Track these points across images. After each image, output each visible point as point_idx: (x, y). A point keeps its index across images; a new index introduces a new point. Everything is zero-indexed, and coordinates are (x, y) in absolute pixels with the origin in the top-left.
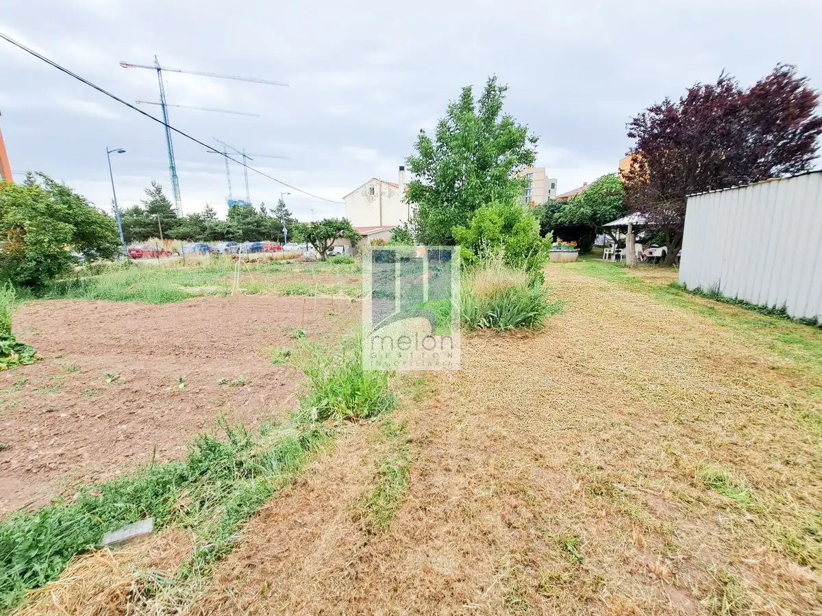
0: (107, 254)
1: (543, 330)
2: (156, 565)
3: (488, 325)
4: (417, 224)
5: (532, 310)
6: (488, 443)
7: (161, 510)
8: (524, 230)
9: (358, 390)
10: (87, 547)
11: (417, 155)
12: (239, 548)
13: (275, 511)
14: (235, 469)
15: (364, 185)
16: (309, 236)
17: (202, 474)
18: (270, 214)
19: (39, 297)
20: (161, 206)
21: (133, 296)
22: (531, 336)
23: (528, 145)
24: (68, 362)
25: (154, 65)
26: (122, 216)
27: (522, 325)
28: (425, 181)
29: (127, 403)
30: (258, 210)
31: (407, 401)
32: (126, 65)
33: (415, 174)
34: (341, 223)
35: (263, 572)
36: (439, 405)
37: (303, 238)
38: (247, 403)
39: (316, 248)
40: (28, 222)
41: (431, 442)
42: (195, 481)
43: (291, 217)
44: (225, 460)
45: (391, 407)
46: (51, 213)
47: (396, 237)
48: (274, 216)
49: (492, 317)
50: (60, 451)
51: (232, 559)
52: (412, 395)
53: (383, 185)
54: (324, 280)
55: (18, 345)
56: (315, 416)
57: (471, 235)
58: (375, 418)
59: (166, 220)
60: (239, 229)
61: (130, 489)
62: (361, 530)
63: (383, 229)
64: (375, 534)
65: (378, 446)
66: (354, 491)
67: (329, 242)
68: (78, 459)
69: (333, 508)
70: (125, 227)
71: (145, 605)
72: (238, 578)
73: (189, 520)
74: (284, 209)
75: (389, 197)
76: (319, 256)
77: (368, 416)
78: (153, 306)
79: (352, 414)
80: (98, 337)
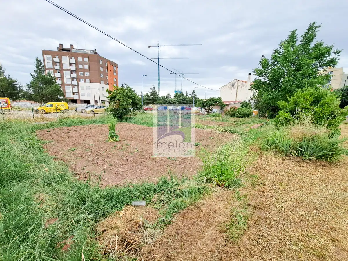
0: (139, 109)
1: (338, 164)
2: (146, 218)
3: (297, 155)
4: (255, 100)
5: (330, 151)
6: (296, 220)
7: (148, 199)
8: (328, 104)
9: (224, 174)
10: (129, 204)
11: (260, 67)
12: (173, 224)
13: (187, 214)
14: (173, 192)
15: (230, 83)
16: (203, 105)
17: (162, 190)
18: (189, 96)
19: (121, 121)
20: (154, 94)
21: (144, 123)
22: (327, 165)
23: (333, 56)
24: (127, 142)
25: (157, 45)
26: (143, 97)
27: (321, 158)
28: (263, 79)
29: (140, 159)
30: (185, 94)
31: (247, 184)
32: (149, 47)
33: (257, 76)
34: (218, 99)
35: (182, 238)
36: (265, 191)
37: (200, 105)
38: (177, 168)
39: (205, 110)
40: (121, 99)
41: (261, 208)
42: (159, 192)
43: (197, 97)
44: (169, 188)
45: (239, 185)
46: (127, 96)
47: (243, 106)
48: (190, 96)
49: (301, 151)
50: (123, 170)
51: (171, 228)
52: (250, 182)
53: (239, 82)
54: (208, 123)
55: (116, 135)
56: (205, 180)
57: (290, 106)
58: (231, 189)
59: (155, 98)
60: (177, 101)
61: (140, 189)
62: (224, 238)
63: (237, 102)
64: (230, 243)
65: (232, 202)
66: (221, 219)
67: (211, 107)
68: (127, 174)
69: (211, 223)
70: (144, 100)
71: (143, 231)
72: (172, 236)
73: (156, 206)
74: (195, 94)
75: (242, 87)
76: (206, 113)
77: (227, 187)
78: (149, 127)
79: (220, 184)
80: (134, 136)
